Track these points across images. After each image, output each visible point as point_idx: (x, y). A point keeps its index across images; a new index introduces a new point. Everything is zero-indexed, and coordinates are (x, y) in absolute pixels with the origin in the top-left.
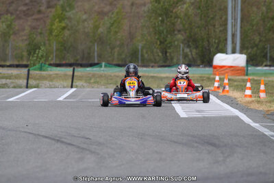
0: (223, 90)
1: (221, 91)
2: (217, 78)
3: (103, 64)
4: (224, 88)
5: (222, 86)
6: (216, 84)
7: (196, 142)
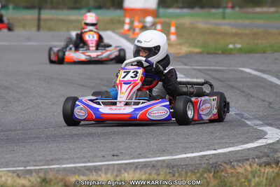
0: (134, 33)
1: (131, 33)
2: (127, 20)
3: (11, 7)
4: (134, 30)
5: (132, 28)
6: (127, 27)
7: (105, 86)
